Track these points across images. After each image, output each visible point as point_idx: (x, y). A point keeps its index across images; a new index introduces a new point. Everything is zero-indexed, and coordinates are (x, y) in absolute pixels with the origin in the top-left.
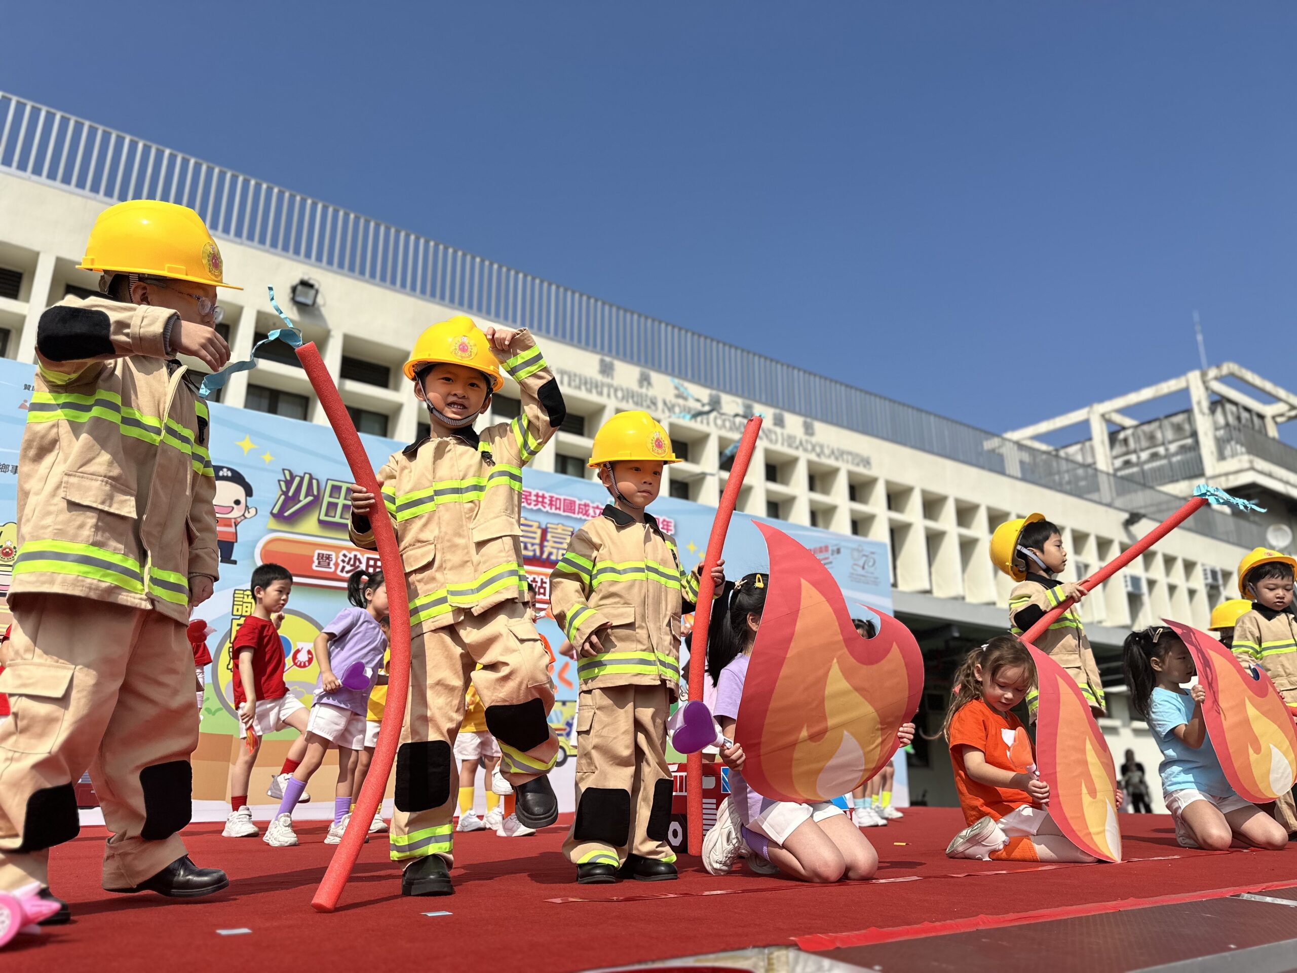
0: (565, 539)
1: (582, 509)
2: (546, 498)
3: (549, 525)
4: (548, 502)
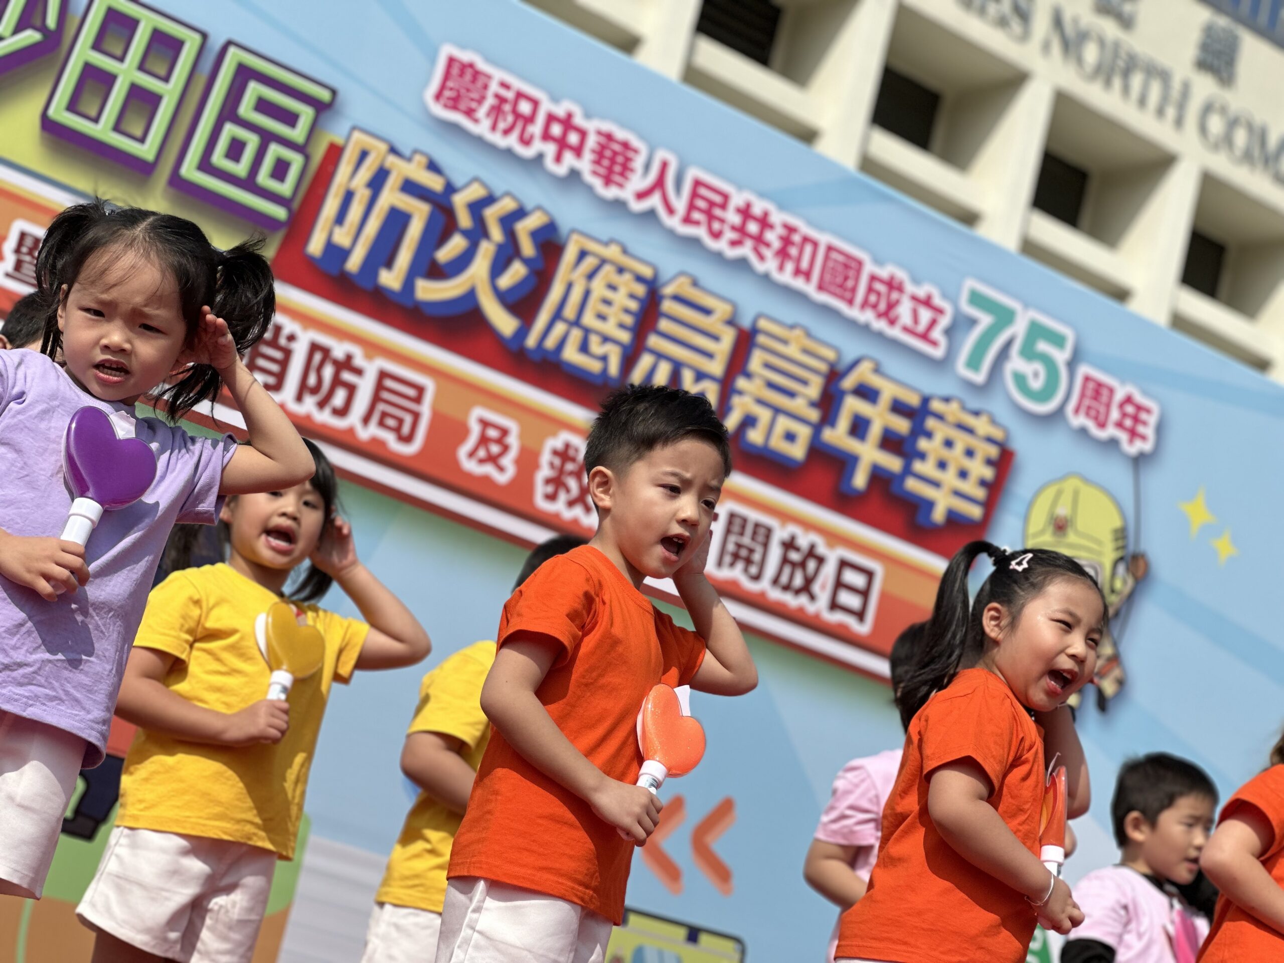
0: (805, 382)
1: (879, 294)
2: (771, 227)
3: (763, 324)
4: (776, 244)
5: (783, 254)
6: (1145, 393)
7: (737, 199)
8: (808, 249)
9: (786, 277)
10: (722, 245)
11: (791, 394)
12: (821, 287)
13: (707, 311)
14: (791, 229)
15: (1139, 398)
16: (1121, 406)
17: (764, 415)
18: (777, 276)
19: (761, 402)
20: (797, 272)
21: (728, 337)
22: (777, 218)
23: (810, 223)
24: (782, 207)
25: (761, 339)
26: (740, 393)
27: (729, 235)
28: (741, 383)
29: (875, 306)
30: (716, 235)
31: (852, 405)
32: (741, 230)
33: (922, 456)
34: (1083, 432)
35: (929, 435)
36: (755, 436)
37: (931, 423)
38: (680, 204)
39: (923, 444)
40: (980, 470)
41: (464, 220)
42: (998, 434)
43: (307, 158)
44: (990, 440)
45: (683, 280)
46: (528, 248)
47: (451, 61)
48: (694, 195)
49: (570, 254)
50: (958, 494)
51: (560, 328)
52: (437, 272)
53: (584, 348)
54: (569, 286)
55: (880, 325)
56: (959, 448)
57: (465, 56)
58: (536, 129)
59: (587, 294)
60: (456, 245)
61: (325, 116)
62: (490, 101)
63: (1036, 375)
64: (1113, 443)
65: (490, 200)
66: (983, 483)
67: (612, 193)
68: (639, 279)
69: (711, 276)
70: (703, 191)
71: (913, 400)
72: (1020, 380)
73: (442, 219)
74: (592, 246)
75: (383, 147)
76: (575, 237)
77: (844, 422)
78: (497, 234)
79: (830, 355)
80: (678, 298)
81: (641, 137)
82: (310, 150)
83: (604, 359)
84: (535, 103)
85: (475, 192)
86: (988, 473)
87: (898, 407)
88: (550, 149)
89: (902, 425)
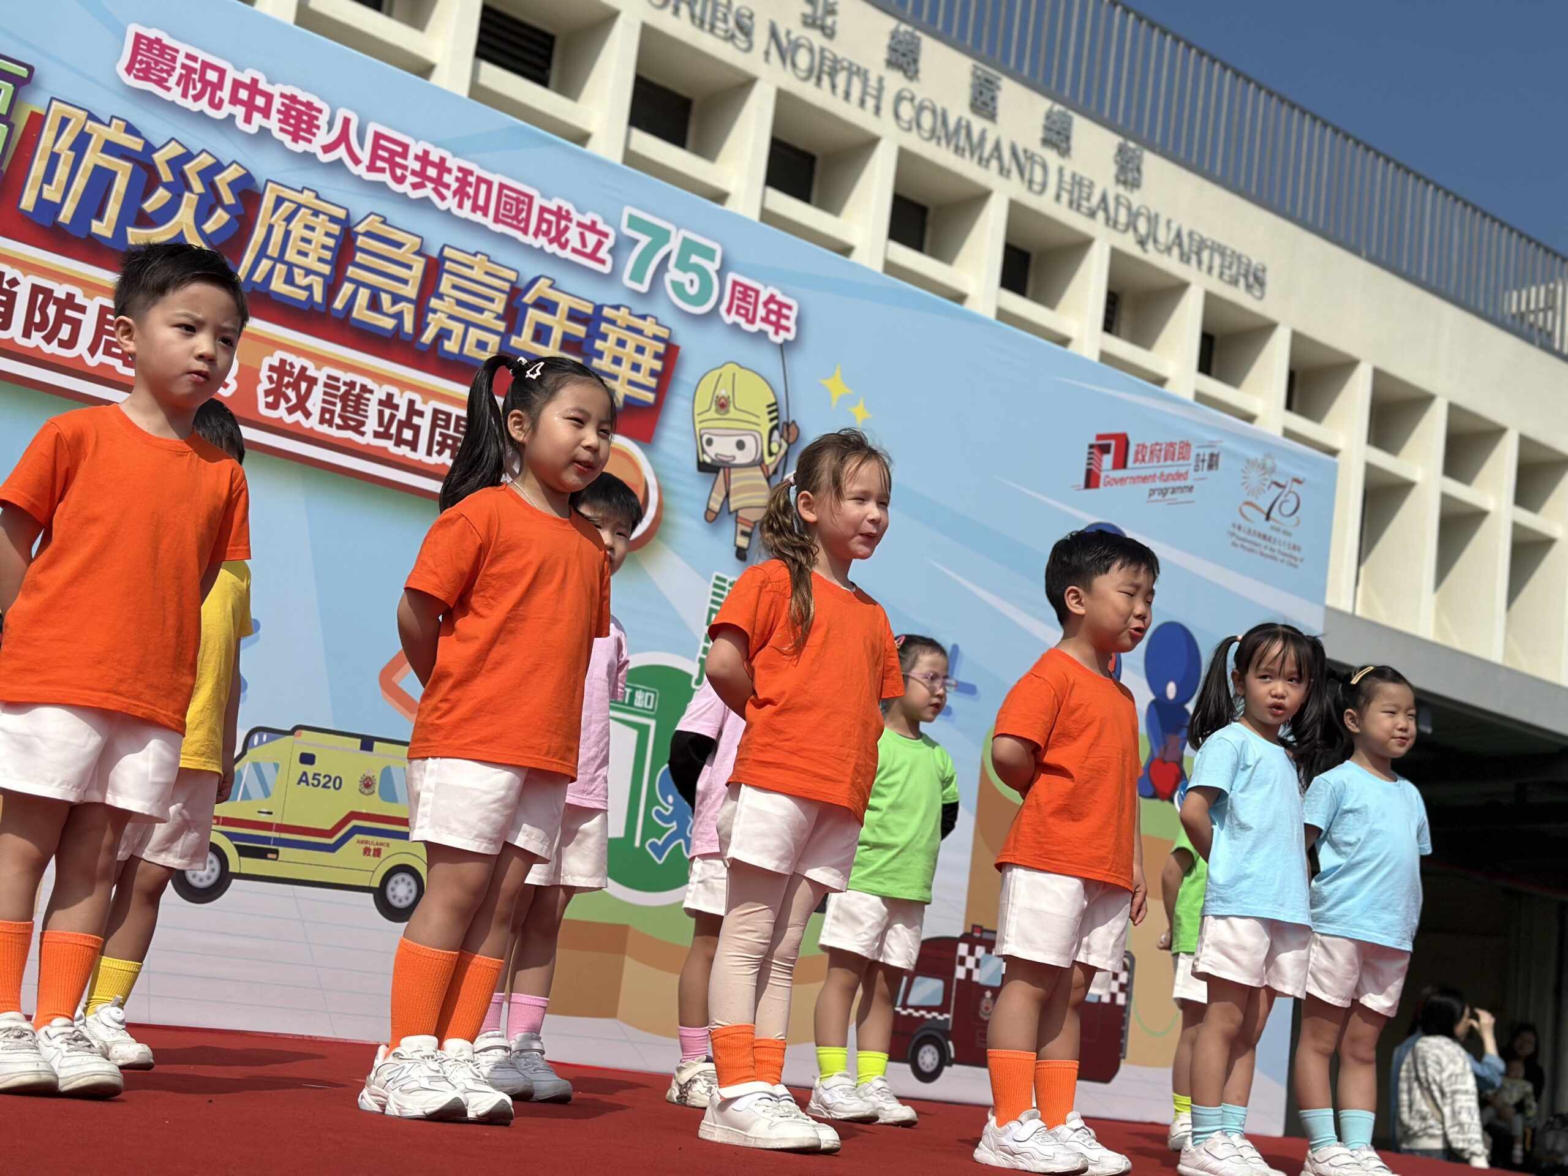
1: (549, 223)
2: (449, 171)
3: (448, 252)
4: (455, 185)
5: (461, 193)
6: (784, 294)
7: (416, 149)
8: (483, 188)
9: (466, 212)
10: (405, 188)
11: (480, 310)
12: (497, 220)
13: (399, 245)
14: (467, 172)
15: (780, 297)
16: (766, 304)
17: (458, 328)
18: (456, 211)
19: (451, 317)
20: (475, 208)
21: (419, 265)
22: (452, 163)
23: (482, 167)
24: (455, 155)
25: (448, 265)
26: (435, 311)
27: (411, 179)
28: (434, 303)
29: (546, 234)
30: (400, 180)
31: (534, 316)
32: (421, 174)
33: (600, 355)
34: (736, 325)
35: (604, 337)
36: (451, 346)
37: (604, 327)
38: (365, 156)
39: (599, 344)
40: (649, 362)
41: (166, 175)
42: (663, 333)
43: (11, 127)
44: (656, 338)
45: (372, 217)
46: (228, 198)
47: (138, 37)
48: (376, 146)
49: (268, 202)
50: (631, 383)
51: (265, 265)
52: (145, 221)
53: (289, 280)
54: (271, 228)
55: (554, 248)
56: (630, 346)
57: (152, 33)
58: (225, 94)
59: (287, 234)
60: (160, 197)
61: (23, 90)
62: (179, 71)
63: (692, 282)
64: (762, 334)
65: (188, 156)
66: (653, 373)
67: (301, 147)
68: (333, 219)
69: (397, 215)
70: (383, 142)
71: (588, 309)
72: (678, 287)
73: (145, 176)
74: (287, 193)
75: (83, 115)
76: (270, 185)
77: (528, 331)
78: (198, 186)
79: (512, 276)
80: (368, 234)
81: (322, 99)
82: (12, 120)
83: (309, 288)
84: (222, 72)
85: (174, 150)
86: (658, 365)
87: (574, 316)
88: (240, 111)
89: (580, 330)
